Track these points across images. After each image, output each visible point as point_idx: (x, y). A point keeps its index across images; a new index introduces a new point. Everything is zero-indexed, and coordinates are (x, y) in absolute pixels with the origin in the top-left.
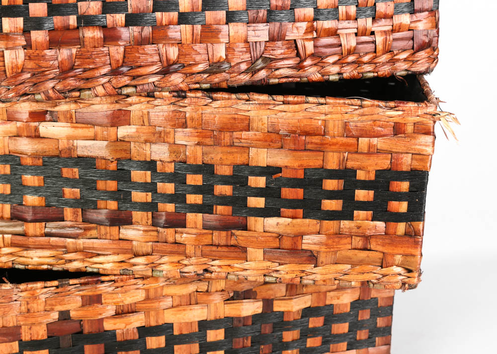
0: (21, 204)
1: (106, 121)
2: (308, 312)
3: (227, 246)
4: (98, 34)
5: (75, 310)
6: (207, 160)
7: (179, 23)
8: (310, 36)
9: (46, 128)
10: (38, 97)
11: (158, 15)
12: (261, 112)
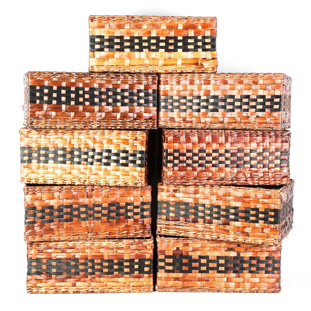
0: (169, 216)
1: (193, 193)
2: (251, 258)
3: (224, 230)
4: (191, 168)
5: (181, 247)
6: (219, 204)
7: (212, 167)
8: (249, 172)
9: (177, 194)
10: (175, 184)
11: (207, 164)
12: (233, 191)
